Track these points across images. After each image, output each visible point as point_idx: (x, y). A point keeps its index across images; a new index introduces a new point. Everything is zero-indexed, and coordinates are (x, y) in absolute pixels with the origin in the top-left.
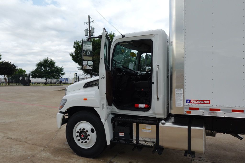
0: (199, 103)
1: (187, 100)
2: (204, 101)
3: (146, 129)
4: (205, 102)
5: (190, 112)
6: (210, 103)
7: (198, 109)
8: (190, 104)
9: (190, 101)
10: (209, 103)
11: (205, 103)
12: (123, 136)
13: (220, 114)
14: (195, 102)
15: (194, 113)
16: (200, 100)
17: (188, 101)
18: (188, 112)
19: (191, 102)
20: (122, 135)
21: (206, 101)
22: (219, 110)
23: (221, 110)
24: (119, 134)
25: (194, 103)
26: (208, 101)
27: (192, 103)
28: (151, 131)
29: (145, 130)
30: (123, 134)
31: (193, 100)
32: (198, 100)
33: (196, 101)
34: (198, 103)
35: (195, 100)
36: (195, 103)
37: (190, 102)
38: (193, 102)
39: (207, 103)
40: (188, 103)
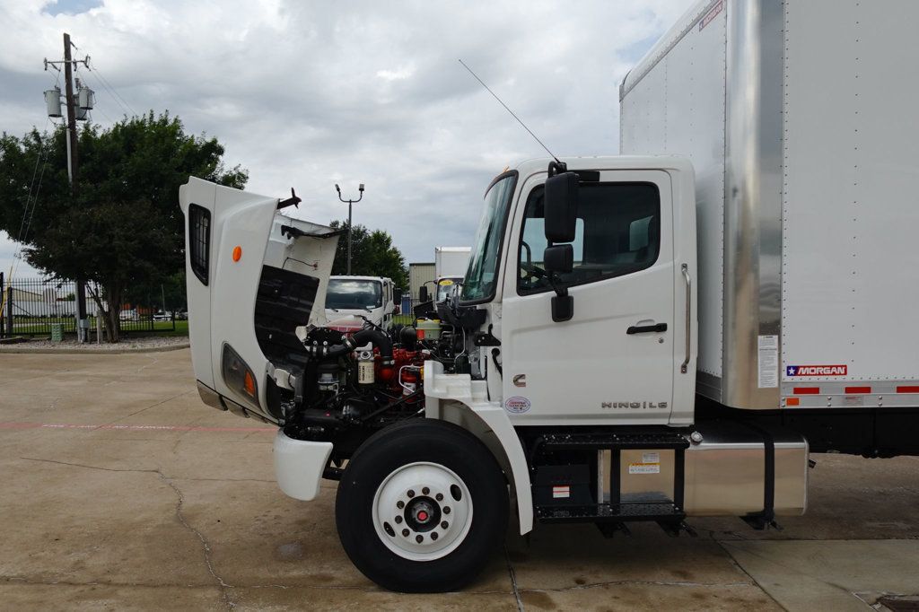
0: (819, 374)
1: (789, 368)
2: (831, 367)
3: (642, 464)
4: (835, 371)
5: (795, 401)
6: (845, 374)
7: (815, 391)
8: (796, 379)
9: (796, 368)
10: (843, 372)
11: (834, 374)
12: (567, 495)
13: (868, 402)
14: (808, 371)
15: (806, 402)
16: (823, 367)
17: (792, 371)
18: (791, 401)
19: (799, 373)
20: (561, 492)
21: (837, 367)
22: (867, 390)
23: (872, 390)
24: (552, 492)
25: (806, 375)
26: (842, 366)
27: (801, 375)
28: (658, 467)
29: (641, 467)
30: (567, 489)
31: (805, 367)
32: (816, 367)
33: (811, 369)
34: (816, 375)
35: (809, 367)
36: (809, 375)
37: (796, 374)
38: (804, 373)
39: (840, 374)
40: (792, 375)
